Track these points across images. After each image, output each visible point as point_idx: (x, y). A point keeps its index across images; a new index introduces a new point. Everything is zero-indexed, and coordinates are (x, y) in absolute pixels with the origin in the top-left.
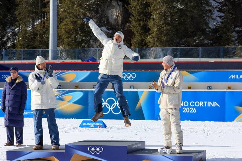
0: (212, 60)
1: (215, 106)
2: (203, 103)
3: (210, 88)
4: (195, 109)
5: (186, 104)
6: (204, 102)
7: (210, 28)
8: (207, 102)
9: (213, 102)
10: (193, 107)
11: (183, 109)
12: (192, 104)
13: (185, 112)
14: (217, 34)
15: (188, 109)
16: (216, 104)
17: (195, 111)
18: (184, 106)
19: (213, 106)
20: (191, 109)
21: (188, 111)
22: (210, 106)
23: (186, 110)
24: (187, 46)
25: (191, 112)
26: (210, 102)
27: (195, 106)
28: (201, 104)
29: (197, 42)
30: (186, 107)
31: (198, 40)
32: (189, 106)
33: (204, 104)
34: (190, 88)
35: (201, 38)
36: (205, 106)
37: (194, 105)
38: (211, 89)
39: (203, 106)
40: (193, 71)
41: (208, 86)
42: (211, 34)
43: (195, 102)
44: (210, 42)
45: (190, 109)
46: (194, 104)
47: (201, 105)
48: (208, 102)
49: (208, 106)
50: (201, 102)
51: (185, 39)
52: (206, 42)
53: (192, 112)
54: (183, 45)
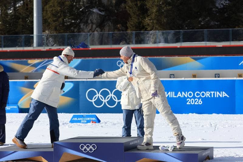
0: (220, 44)
1: (223, 97)
2: (209, 94)
3: (217, 76)
4: (201, 100)
5: (190, 95)
6: (211, 92)
7: (217, 8)
8: (214, 92)
9: (221, 92)
10: (199, 98)
11: (187, 100)
12: (198, 94)
13: (190, 104)
14: (226, 14)
15: (192, 101)
16: (224, 94)
17: (200, 102)
18: (188, 97)
19: (221, 96)
20: (197, 100)
21: (192, 102)
22: (218, 96)
23: (190, 101)
24: (191, 29)
25: (196, 103)
26: (218, 92)
27: (200, 97)
28: (207, 94)
29: (202, 23)
30: (191, 98)
31: (203, 22)
32: (194, 97)
33: (211, 94)
35: (207, 19)
36: (212, 96)
37: (199, 96)
38: (219, 77)
39: (210, 97)
40: (198, 57)
41: (215, 74)
42: (218, 14)
43: (200, 93)
44: (217, 23)
45: (195, 100)
47: (208, 96)
48: (216, 92)
49: (216, 96)
50: (207, 92)
51: (189, 21)
52: (212, 23)
53: (198, 104)
54: (186, 28)
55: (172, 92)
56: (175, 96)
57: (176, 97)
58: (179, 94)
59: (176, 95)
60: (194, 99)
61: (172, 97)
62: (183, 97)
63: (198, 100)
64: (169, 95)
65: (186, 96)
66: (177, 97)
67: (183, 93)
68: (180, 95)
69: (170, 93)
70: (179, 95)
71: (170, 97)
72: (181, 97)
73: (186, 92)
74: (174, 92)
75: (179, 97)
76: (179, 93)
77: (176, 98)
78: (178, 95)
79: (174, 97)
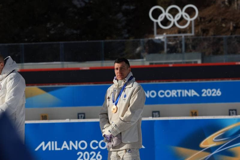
0: (85, 66)
4: (100, 154)
5: (83, 145)
7: (75, 6)
10: (96, 151)
11: (78, 154)
12: (95, 145)
14: (89, 17)
15: (86, 155)
17: (99, 157)
20: (93, 154)
23: (83, 156)
24: (34, 41)
25: (92, 159)
27: (99, 149)
29: (52, 32)
30: (83, 151)
31: (53, 29)
32: (89, 150)
34: (44, 118)
35: (59, 26)
37: (97, 147)
38: (84, 118)
40: (51, 86)
42: (77, 17)
43: (99, 142)
44: (75, 32)
45: (91, 153)
46: (97, 145)
51: (30, 28)
52: (68, 32)
54: (26, 40)
55: (53, 142)
56: (58, 147)
57: (59, 149)
58: (65, 145)
59: (60, 146)
60: (89, 153)
61: (53, 149)
62: (71, 149)
63: (95, 153)
64: (48, 147)
65: (76, 148)
66: (62, 149)
67: (71, 143)
68: (67, 147)
69: (49, 143)
70: (65, 147)
71: (50, 149)
72: (68, 149)
73: (76, 142)
74: (56, 142)
75: (65, 149)
76: (65, 143)
77: (61, 151)
78: (63, 147)
79: (57, 149)
